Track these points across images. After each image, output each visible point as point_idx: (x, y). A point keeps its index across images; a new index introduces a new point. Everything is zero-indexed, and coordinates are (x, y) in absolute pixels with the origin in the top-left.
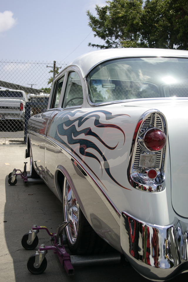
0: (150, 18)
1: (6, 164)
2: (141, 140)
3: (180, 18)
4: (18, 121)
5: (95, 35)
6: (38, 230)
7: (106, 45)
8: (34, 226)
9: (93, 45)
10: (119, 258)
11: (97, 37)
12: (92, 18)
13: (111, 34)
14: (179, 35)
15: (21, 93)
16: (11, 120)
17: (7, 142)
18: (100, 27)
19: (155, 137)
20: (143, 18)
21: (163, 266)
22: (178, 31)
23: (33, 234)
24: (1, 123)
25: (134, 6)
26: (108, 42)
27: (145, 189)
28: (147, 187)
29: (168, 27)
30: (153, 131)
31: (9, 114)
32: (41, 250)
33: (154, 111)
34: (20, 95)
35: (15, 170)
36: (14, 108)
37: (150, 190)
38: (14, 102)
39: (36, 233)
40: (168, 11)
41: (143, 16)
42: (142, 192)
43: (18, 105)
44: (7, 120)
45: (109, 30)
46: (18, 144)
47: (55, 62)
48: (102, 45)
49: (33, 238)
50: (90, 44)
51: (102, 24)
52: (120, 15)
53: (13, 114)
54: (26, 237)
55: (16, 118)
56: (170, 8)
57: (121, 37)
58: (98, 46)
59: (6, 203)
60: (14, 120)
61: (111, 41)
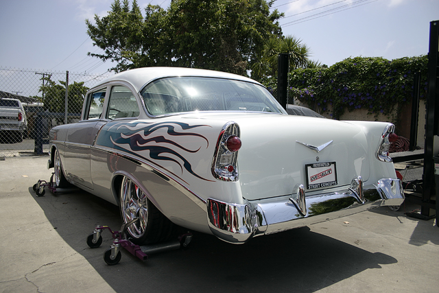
0: (151, 31)
1: (25, 176)
2: (223, 144)
3: (180, 34)
4: (17, 131)
5: (94, 44)
6: (101, 229)
7: (107, 55)
8: (98, 227)
9: (93, 55)
10: (179, 244)
11: (96, 46)
12: (90, 27)
13: (110, 44)
14: (180, 49)
15: (15, 101)
16: (9, 131)
17: (17, 154)
18: (99, 37)
19: (234, 141)
20: (145, 31)
21: (242, 232)
22: (178, 45)
23: (98, 234)
24: (2, 134)
25: (136, 19)
26: (107, 52)
27: (225, 180)
28: (227, 178)
29: (169, 41)
30: (232, 137)
31: (6, 124)
32: (116, 243)
33: (232, 123)
34: (16, 104)
35: (40, 181)
36: (13, 118)
37: (229, 180)
38: (12, 111)
39: (100, 233)
40: (169, 26)
41: (145, 28)
42: (222, 182)
43: (16, 115)
44: (4, 131)
45: (109, 40)
46: (30, 156)
47: (68, 72)
48: (102, 55)
49: (98, 237)
50: (89, 54)
51: (101, 34)
52: (123, 26)
53: (11, 125)
54: (90, 238)
55: (14, 129)
56: (171, 24)
57: (121, 47)
58: (97, 55)
59: (45, 213)
60: (13, 131)
61: (110, 51)
